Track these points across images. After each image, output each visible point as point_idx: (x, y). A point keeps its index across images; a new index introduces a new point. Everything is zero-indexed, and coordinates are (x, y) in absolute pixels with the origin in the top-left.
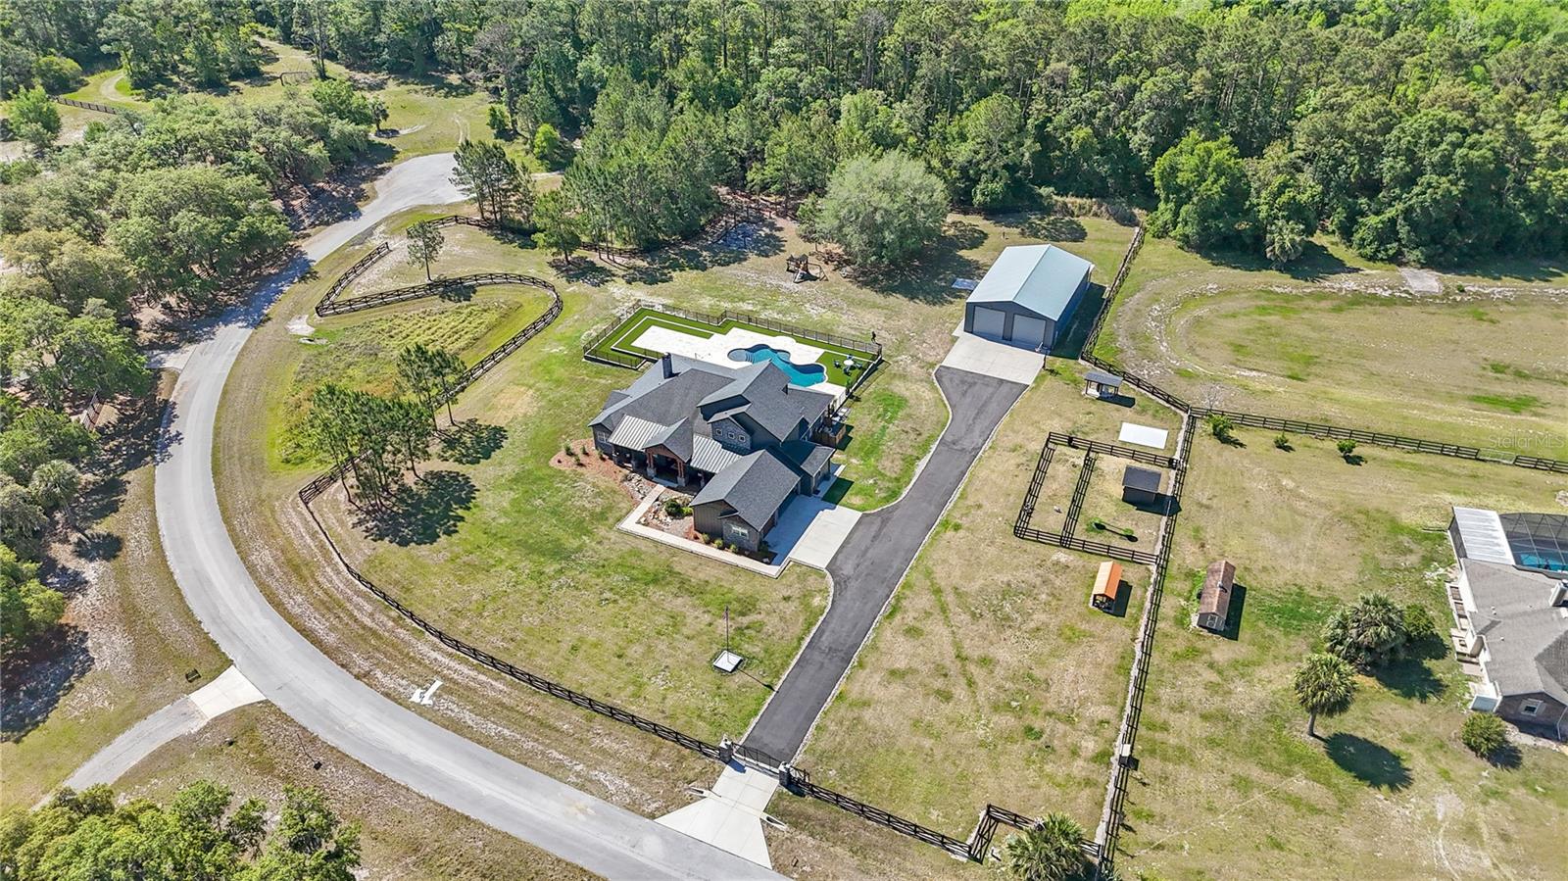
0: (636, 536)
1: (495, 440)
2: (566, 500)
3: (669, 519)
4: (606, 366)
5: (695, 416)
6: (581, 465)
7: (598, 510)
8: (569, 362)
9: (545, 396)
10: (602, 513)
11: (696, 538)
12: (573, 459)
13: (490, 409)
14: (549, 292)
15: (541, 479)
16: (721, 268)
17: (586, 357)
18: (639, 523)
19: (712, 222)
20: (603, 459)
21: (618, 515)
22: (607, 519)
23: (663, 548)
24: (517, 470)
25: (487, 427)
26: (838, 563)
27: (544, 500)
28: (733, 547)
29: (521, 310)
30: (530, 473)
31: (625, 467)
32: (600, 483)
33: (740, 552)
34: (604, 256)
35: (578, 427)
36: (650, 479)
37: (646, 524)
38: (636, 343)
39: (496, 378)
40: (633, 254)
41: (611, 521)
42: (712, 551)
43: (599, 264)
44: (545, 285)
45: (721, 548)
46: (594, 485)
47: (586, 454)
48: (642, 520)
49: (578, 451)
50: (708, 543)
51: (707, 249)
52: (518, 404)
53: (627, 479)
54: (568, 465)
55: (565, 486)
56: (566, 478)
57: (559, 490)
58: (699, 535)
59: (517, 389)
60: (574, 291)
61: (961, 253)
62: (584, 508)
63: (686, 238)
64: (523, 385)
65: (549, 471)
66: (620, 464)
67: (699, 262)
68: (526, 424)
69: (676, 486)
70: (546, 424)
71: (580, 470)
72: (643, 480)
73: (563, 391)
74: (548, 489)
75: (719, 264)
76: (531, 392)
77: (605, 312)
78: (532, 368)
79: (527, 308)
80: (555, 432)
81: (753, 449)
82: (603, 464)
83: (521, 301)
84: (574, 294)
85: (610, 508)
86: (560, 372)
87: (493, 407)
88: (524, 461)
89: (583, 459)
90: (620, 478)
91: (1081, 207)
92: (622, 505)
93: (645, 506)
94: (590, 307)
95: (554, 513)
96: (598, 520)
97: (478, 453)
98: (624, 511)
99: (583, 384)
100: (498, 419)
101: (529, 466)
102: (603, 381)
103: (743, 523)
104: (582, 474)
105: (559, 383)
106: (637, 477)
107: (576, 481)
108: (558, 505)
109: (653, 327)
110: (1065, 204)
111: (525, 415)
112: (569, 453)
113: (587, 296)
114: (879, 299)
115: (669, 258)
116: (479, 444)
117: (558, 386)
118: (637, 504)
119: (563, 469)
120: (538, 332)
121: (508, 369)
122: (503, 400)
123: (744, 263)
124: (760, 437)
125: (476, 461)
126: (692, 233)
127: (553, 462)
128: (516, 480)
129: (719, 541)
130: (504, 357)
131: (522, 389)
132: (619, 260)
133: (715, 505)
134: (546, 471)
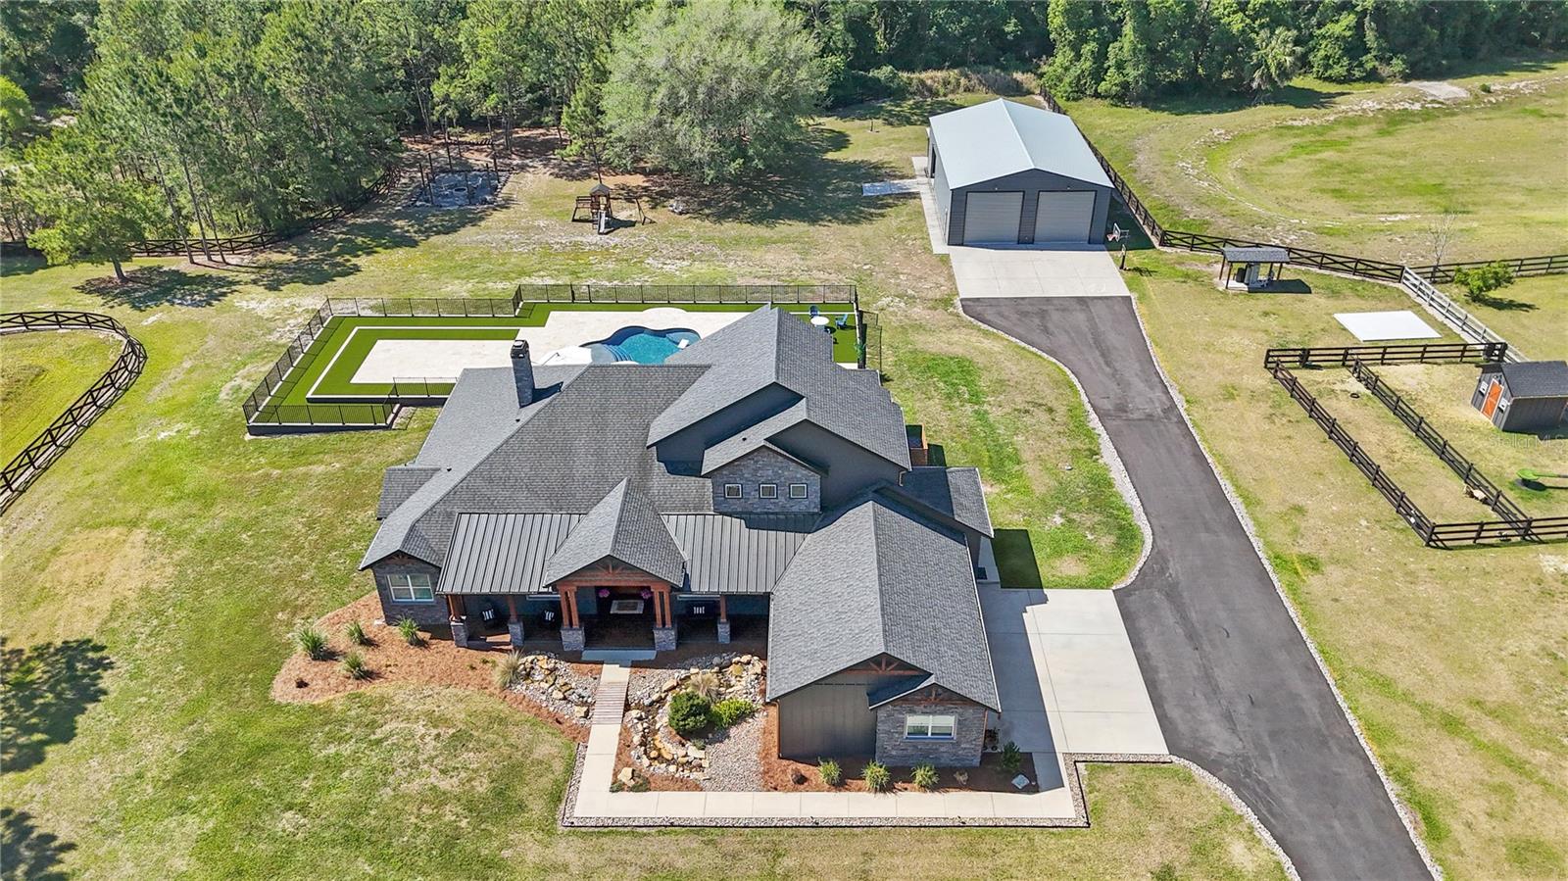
0: (634, 830)
1: (73, 679)
2: (371, 786)
3: (693, 751)
4: (312, 437)
5: (644, 470)
6: (368, 675)
7: (482, 787)
8: (218, 443)
9: (182, 536)
10: (500, 794)
11: (801, 780)
12: (341, 667)
13: (36, 604)
14: (103, 334)
15: (263, 750)
16: (442, 238)
17: (253, 430)
18: (617, 787)
19: (389, 180)
20: (421, 644)
21: (546, 782)
22: (521, 807)
23: (731, 843)
24: (180, 745)
25: (41, 652)
26: (1182, 728)
27: (303, 809)
28: (920, 774)
29: (45, 379)
30: (224, 739)
31: (489, 647)
32: (448, 709)
33: (945, 779)
34: (201, 259)
35: (311, 584)
36: (574, 658)
37: (642, 784)
38: (361, 377)
39: (30, 524)
40: (257, 246)
41: (537, 808)
42: (861, 804)
43: (192, 271)
44: (88, 321)
45: (886, 788)
46: (434, 720)
47: (367, 642)
48: (625, 775)
49: (340, 640)
50: (839, 784)
51: (399, 215)
52: (115, 571)
53: (519, 676)
54: (330, 688)
55: (347, 749)
56: (342, 722)
57: (335, 766)
58: (804, 769)
59: (98, 536)
60: (161, 322)
61: (830, 156)
62: (440, 798)
63: (352, 208)
64: (112, 524)
65: (281, 721)
66: (475, 640)
67: (395, 236)
68: (159, 614)
69: (650, 655)
70: (214, 595)
71: (369, 689)
72: (562, 665)
73: (223, 513)
74: (302, 770)
75: (438, 233)
76: (139, 535)
77: (250, 344)
78: (119, 482)
79: (56, 372)
80: (251, 613)
81: (831, 508)
82: (428, 657)
83: (41, 362)
84: (160, 328)
85: (511, 774)
86: (199, 474)
87: (45, 595)
88: (192, 711)
89: (369, 659)
90: (496, 677)
91: (946, 83)
92: (542, 751)
93: (604, 737)
94: (211, 342)
95: (353, 840)
96: (496, 818)
97: (31, 730)
98: (558, 767)
99: (269, 489)
100: (72, 622)
101: (215, 720)
102: (319, 469)
103: (945, 698)
104: (383, 700)
105: (206, 497)
106: (544, 662)
107: (372, 725)
108: (357, 811)
109: (380, 342)
110: (922, 82)
111: (145, 592)
112: (320, 652)
113: (195, 324)
114: (761, 230)
115: (333, 241)
116: (27, 703)
117: (207, 506)
118: (580, 735)
119: (320, 701)
120: (103, 409)
121: (53, 499)
122: (65, 571)
123: (483, 223)
124: (846, 471)
125: (32, 757)
126: (359, 200)
127: (282, 690)
128: (189, 774)
129: (875, 771)
130: (34, 478)
131: (114, 533)
132: (232, 259)
133: (851, 678)
134: (269, 723)
